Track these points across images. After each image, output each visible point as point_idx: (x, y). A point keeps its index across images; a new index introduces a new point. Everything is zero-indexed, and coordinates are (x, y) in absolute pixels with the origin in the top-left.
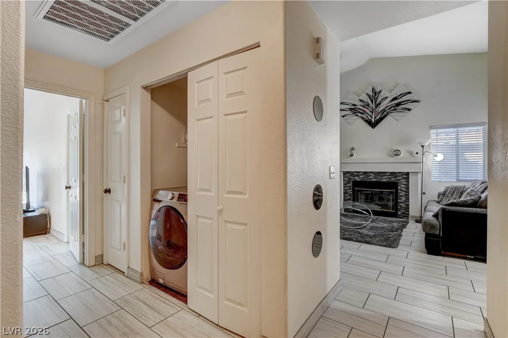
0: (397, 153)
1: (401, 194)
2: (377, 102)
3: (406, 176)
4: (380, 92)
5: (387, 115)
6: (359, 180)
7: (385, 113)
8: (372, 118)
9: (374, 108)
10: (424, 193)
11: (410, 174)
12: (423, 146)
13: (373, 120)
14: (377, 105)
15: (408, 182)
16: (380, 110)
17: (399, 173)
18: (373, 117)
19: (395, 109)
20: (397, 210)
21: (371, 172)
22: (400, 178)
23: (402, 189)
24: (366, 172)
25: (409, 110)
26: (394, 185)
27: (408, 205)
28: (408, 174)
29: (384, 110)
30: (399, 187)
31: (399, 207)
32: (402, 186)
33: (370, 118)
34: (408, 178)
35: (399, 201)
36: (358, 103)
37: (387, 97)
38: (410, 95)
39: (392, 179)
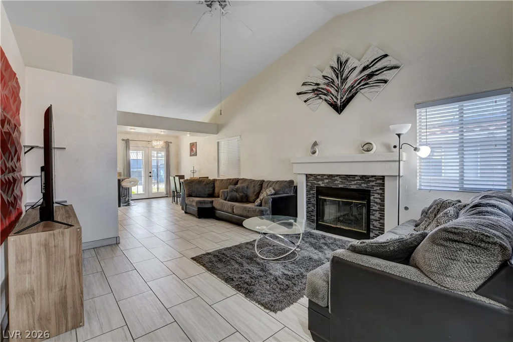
0: (367, 148)
1: (374, 208)
2: (344, 76)
3: (380, 182)
4: (347, 61)
5: (356, 93)
6: (323, 185)
7: (353, 91)
8: (337, 99)
9: (340, 85)
10: (407, 208)
11: (386, 178)
12: (399, 135)
13: (339, 103)
14: (344, 81)
15: (383, 190)
16: (347, 87)
17: (372, 176)
18: (339, 98)
19: (367, 84)
20: (369, 230)
21: (337, 176)
22: (373, 184)
23: (376, 200)
24: (332, 175)
25: (385, 82)
26: (364, 195)
27: (383, 225)
28: (383, 178)
29: (352, 87)
30: (372, 198)
31: (371, 227)
32: (376, 196)
33: (335, 100)
34: (383, 185)
35: (372, 217)
36: (322, 81)
37: (355, 67)
38: (386, 59)
39: (363, 185)
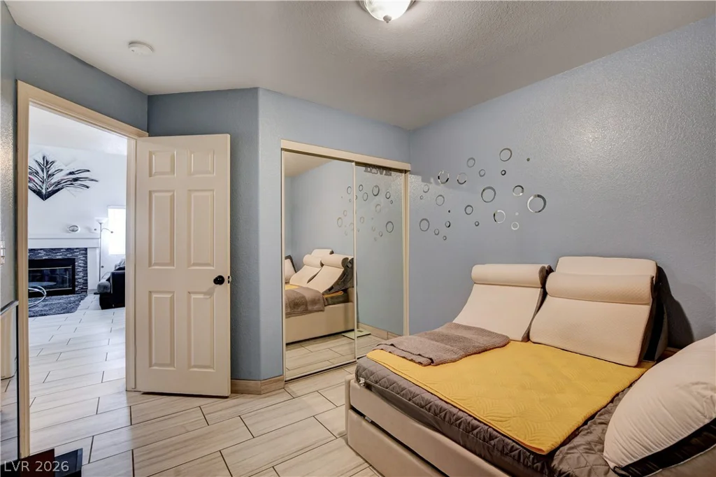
0: (73, 229)
1: (78, 270)
2: (49, 173)
3: (84, 252)
4: (53, 162)
5: (62, 189)
7: (60, 186)
8: (42, 189)
9: (45, 177)
10: (103, 267)
11: (88, 250)
12: (101, 224)
13: (44, 191)
14: (49, 176)
15: (86, 257)
16: (53, 181)
17: (77, 249)
18: (44, 187)
19: (72, 184)
20: (74, 286)
21: (41, 249)
22: (78, 253)
23: (80, 265)
25: (88, 187)
26: (71, 262)
27: (87, 280)
28: (86, 249)
29: (59, 183)
30: (76, 263)
31: (76, 283)
32: (80, 262)
33: (39, 188)
34: (86, 254)
35: (76, 277)
37: (62, 170)
38: (88, 173)
39: (68, 255)
